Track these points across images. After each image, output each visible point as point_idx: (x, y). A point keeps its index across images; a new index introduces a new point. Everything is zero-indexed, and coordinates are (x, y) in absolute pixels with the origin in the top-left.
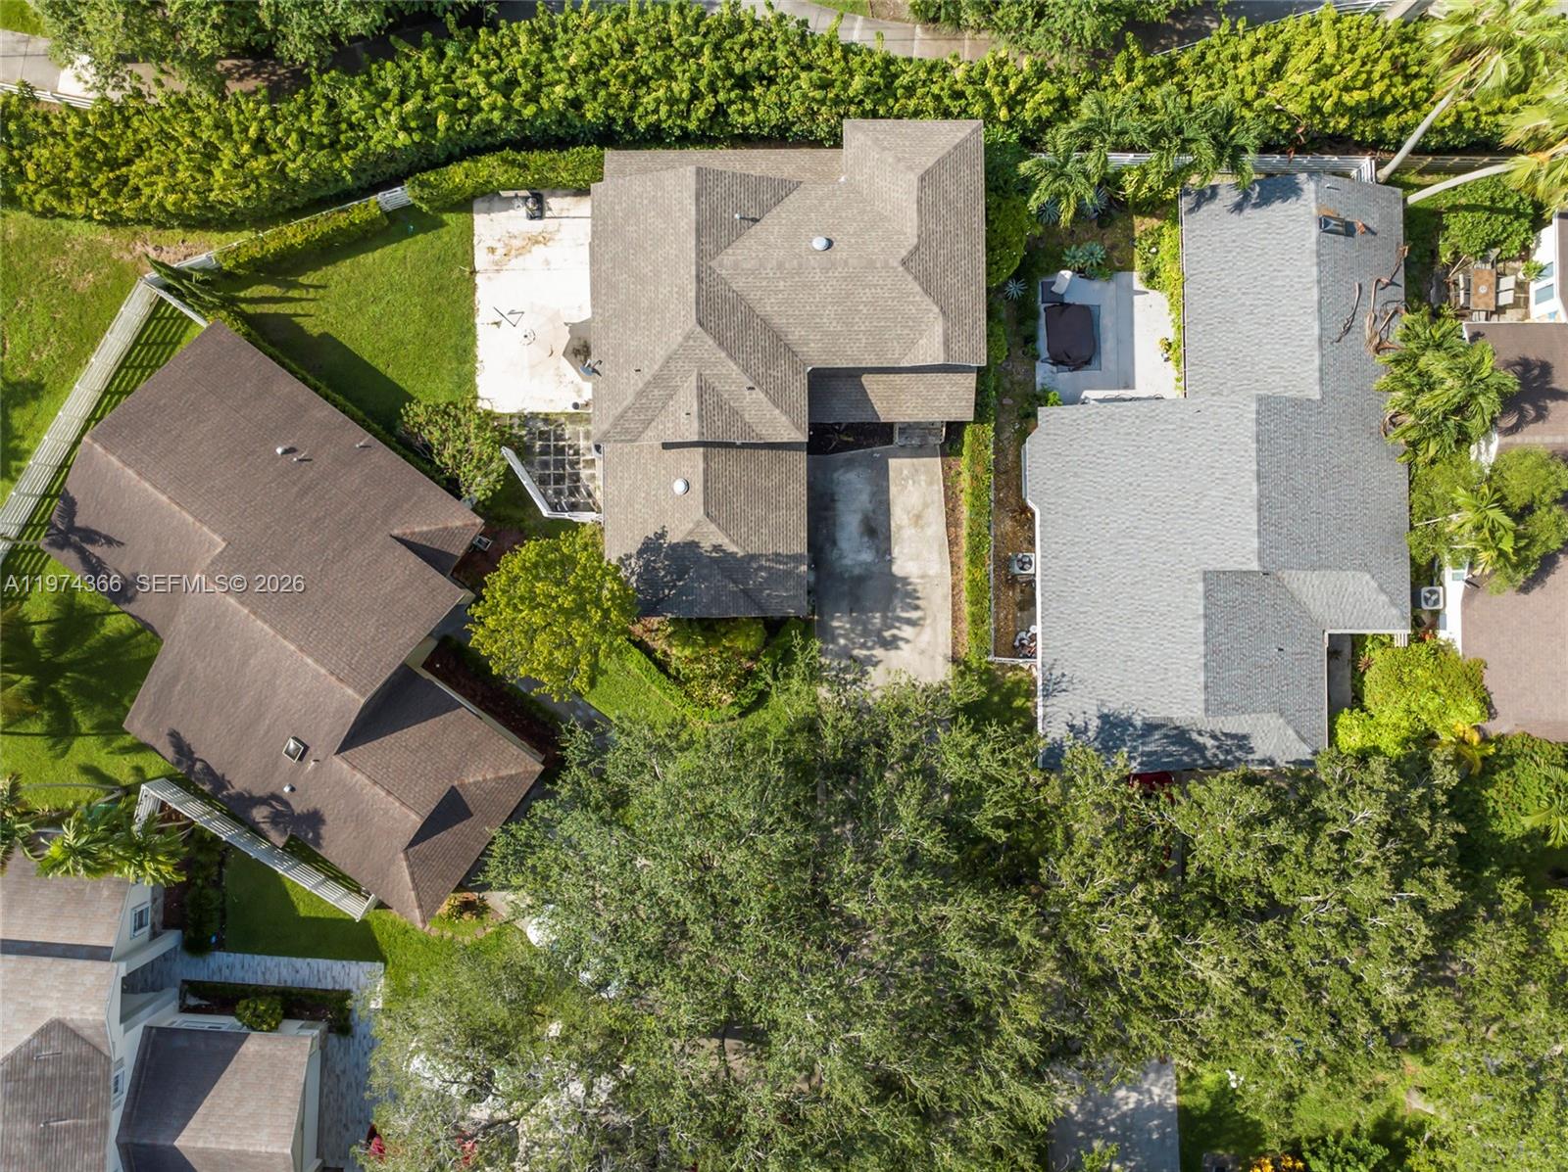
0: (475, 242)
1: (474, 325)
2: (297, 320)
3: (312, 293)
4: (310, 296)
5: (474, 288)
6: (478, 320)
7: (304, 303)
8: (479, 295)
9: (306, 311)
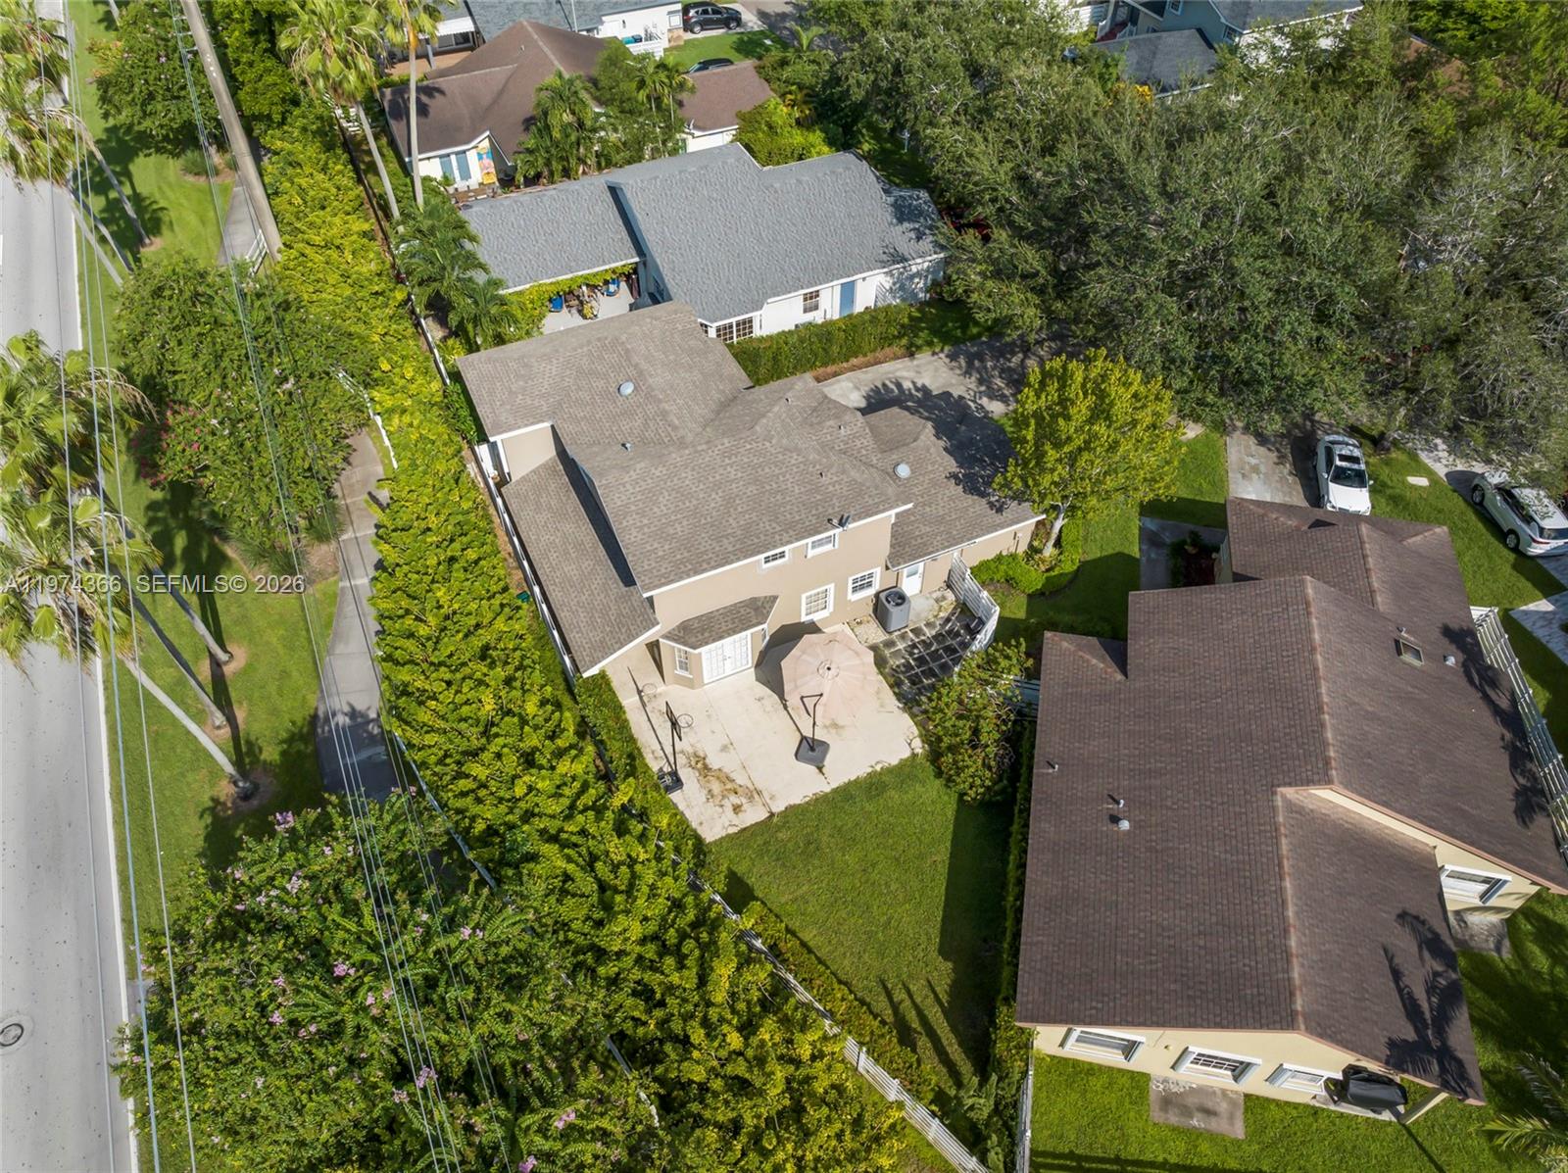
0: (735, 830)
1: (835, 791)
2: (944, 998)
3: (899, 995)
4: (904, 996)
5: (791, 809)
6: (827, 789)
7: (918, 1000)
8: (797, 800)
9: (926, 991)
